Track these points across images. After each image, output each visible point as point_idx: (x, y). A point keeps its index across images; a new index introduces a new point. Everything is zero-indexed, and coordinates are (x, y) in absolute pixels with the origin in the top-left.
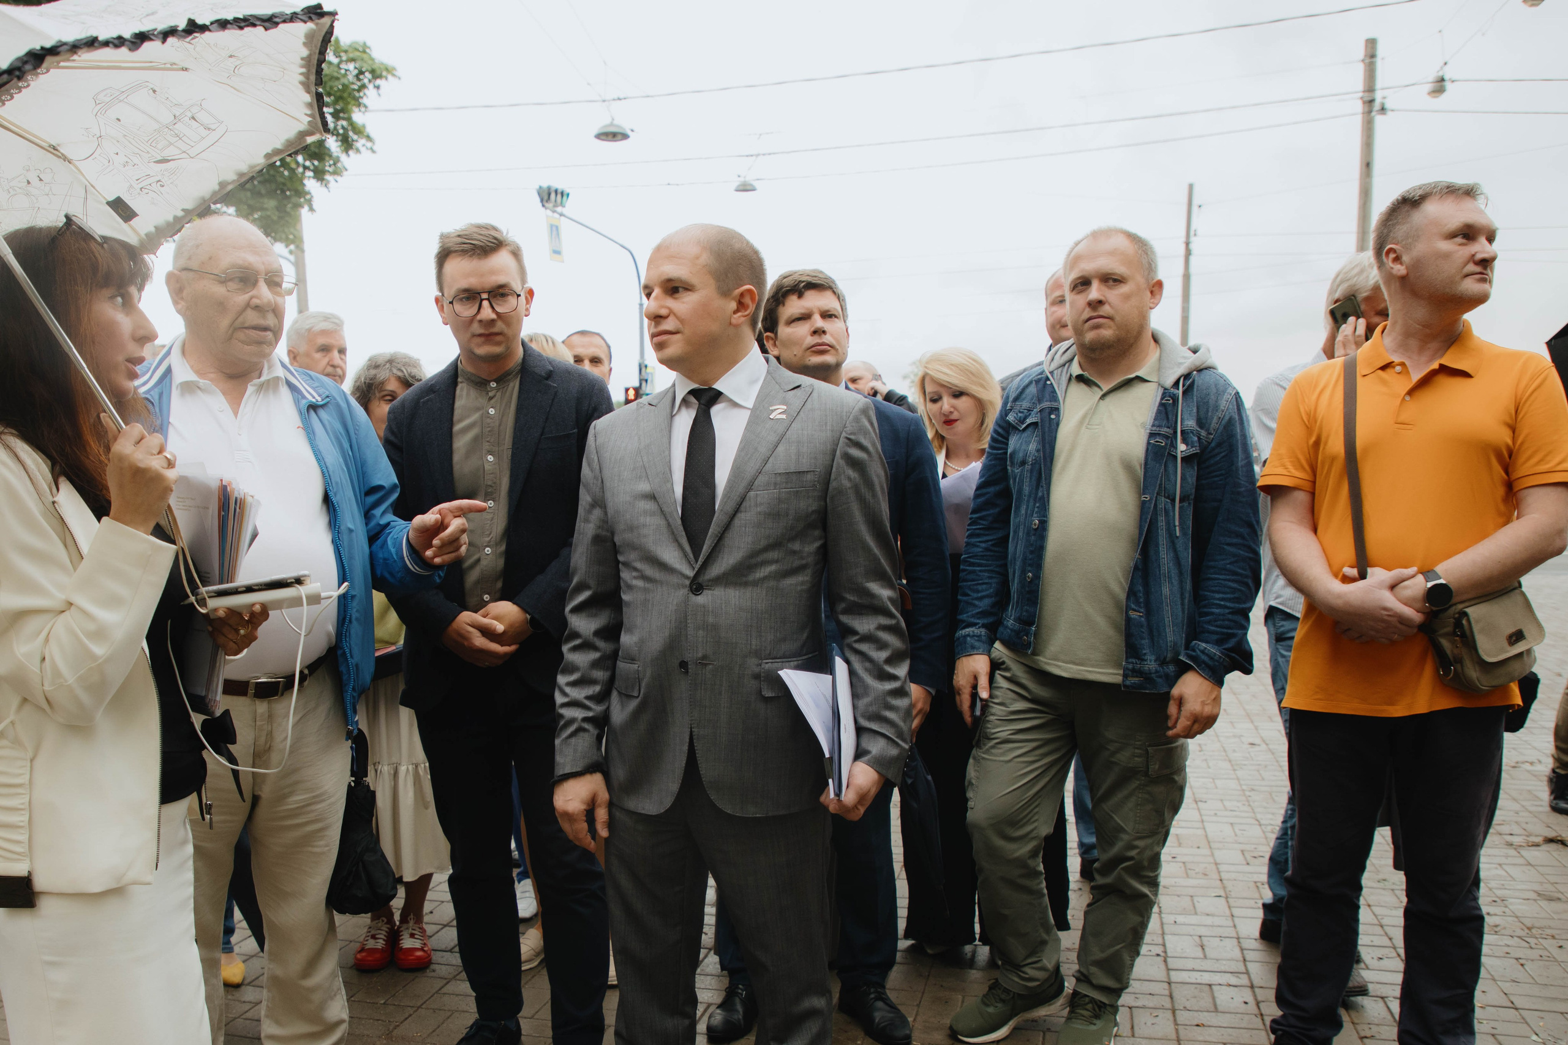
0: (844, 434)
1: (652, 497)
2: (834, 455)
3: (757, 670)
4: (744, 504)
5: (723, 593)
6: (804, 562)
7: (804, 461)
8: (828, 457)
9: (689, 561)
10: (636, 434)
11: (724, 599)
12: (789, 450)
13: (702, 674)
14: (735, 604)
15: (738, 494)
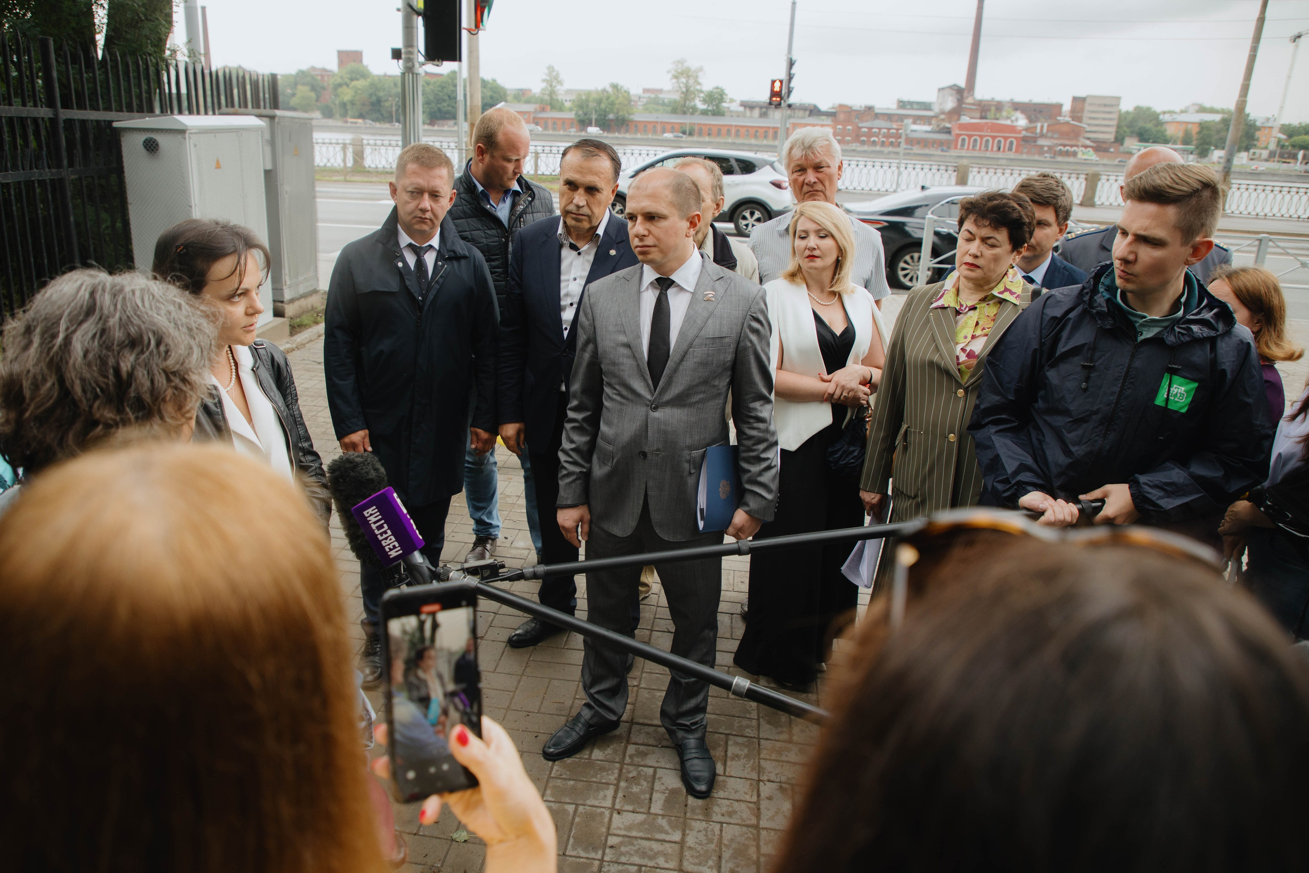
0: (749, 313)
1: (628, 346)
2: (743, 325)
3: (688, 457)
4: (686, 356)
5: (670, 411)
7: (724, 330)
8: (739, 328)
9: (650, 391)
10: (617, 300)
11: (670, 415)
12: (715, 322)
13: (655, 460)
14: (677, 418)
15: (683, 350)
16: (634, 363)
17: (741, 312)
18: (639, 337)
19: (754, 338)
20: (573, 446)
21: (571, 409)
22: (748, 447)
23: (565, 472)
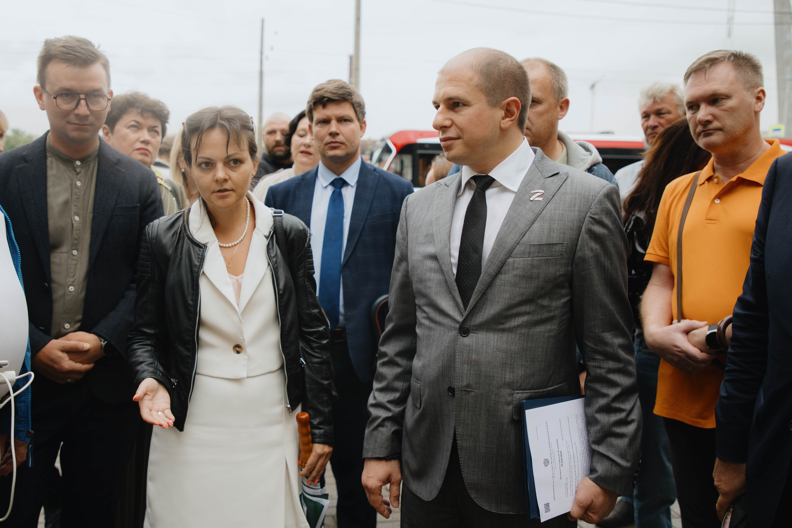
2: (580, 231)
3: (509, 399)
4: (504, 268)
5: (484, 336)
6: (552, 314)
7: (554, 235)
8: (575, 232)
9: (460, 310)
11: (485, 341)
12: (543, 226)
13: (466, 399)
14: (493, 346)
15: (499, 260)
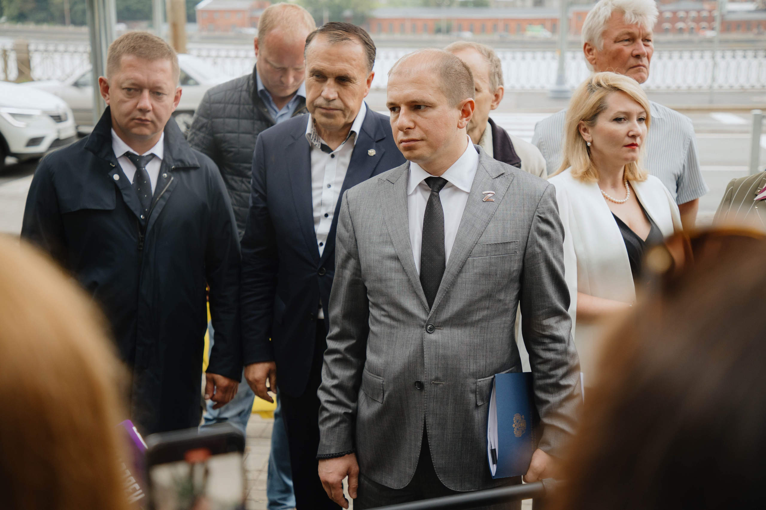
0: (537, 214)
1: (396, 258)
2: (530, 230)
3: (473, 387)
4: (465, 267)
5: (449, 331)
7: (508, 234)
8: (526, 231)
9: (425, 309)
10: (381, 206)
11: (450, 336)
12: (497, 226)
13: (434, 391)
14: (458, 340)
15: (460, 259)
16: (404, 278)
17: (526, 213)
18: (408, 247)
19: (543, 242)
20: (335, 382)
21: (331, 338)
22: (544, 372)
23: (326, 414)
